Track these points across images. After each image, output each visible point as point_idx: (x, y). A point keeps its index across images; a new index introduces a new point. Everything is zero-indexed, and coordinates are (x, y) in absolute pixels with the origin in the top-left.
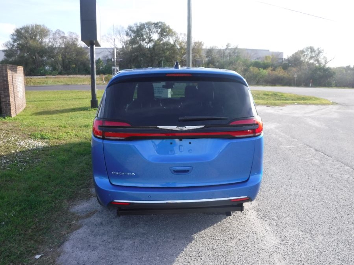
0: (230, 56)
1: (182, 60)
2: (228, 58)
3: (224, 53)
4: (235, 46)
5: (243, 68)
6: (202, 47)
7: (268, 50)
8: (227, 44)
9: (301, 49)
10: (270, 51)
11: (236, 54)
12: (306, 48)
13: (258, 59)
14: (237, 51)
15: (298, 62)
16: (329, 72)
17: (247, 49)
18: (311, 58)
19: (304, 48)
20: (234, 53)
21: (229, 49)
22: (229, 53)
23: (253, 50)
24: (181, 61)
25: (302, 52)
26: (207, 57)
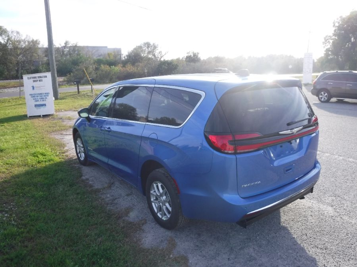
0: (70, 54)
1: (18, 61)
2: (68, 57)
3: (63, 52)
4: (74, 44)
5: (94, 67)
6: (38, 46)
7: (106, 47)
8: (65, 42)
9: (139, 45)
10: (108, 47)
11: (77, 52)
12: (143, 44)
13: (99, 56)
14: (77, 49)
15: (139, 57)
16: (173, 65)
17: (87, 47)
18: (149, 53)
19: (141, 44)
20: (74, 50)
21: (67, 47)
22: (69, 51)
23: (94, 48)
24: (16, 62)
25: (140, 47)
26: (46, 56)
